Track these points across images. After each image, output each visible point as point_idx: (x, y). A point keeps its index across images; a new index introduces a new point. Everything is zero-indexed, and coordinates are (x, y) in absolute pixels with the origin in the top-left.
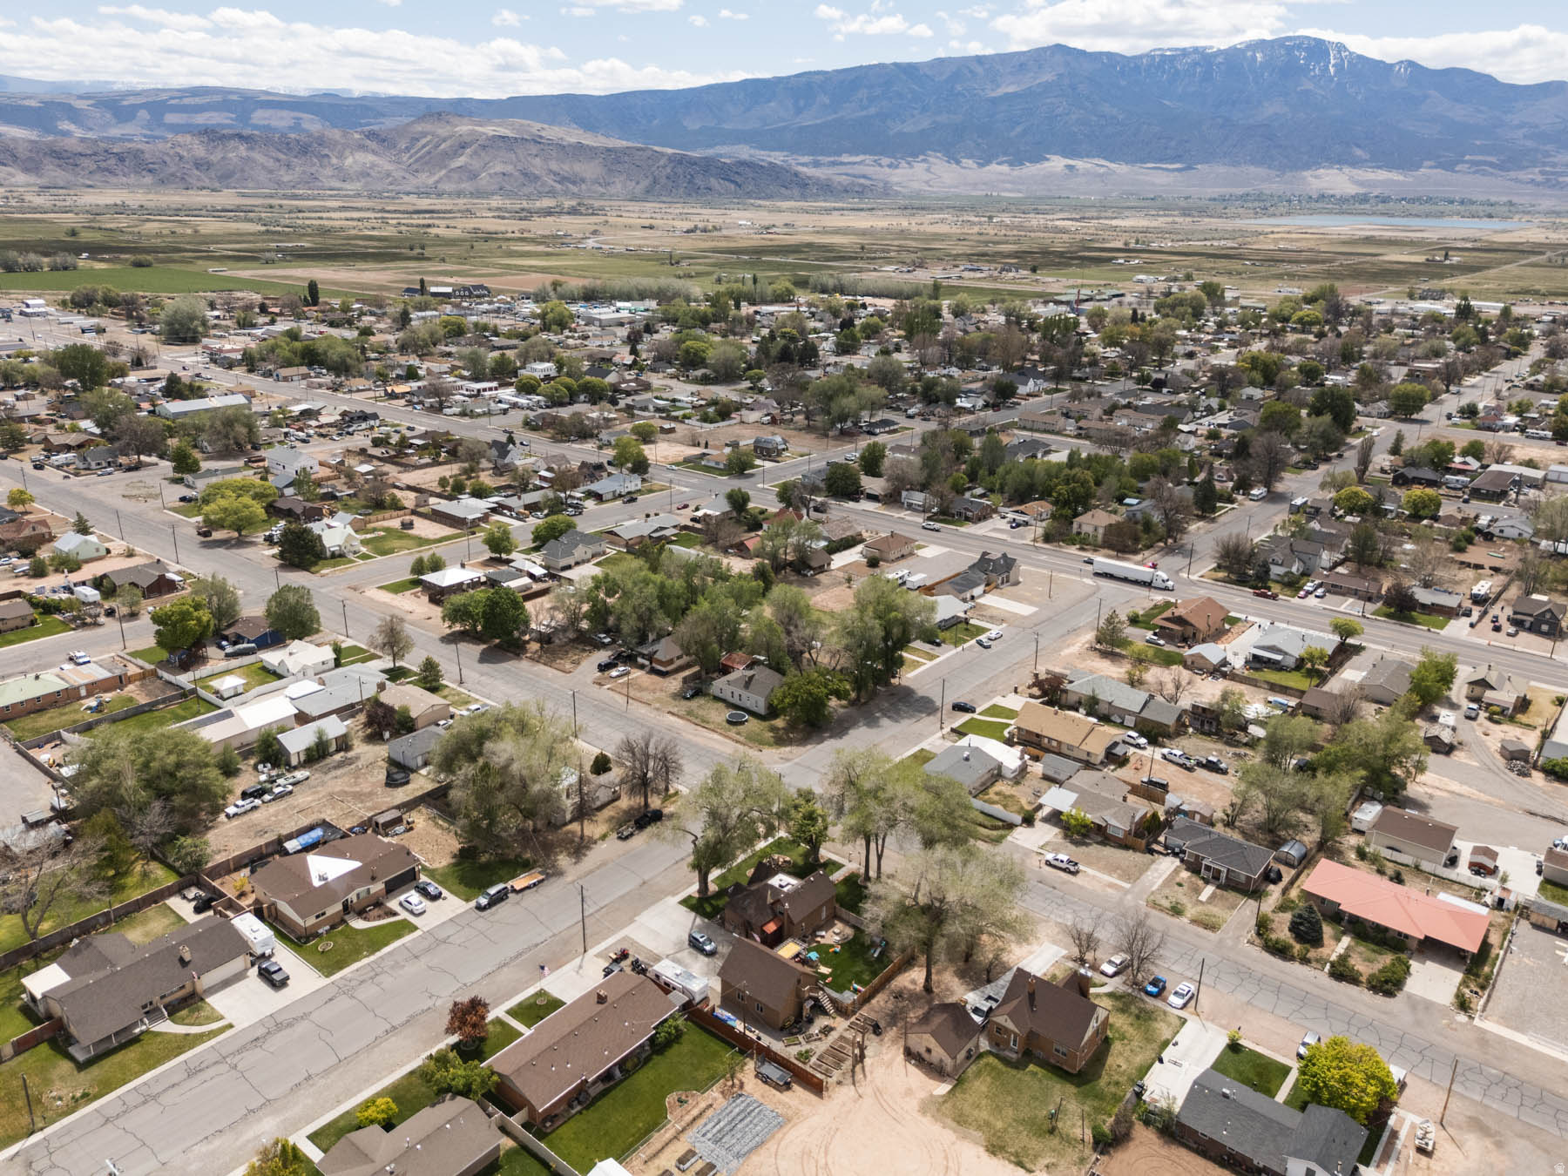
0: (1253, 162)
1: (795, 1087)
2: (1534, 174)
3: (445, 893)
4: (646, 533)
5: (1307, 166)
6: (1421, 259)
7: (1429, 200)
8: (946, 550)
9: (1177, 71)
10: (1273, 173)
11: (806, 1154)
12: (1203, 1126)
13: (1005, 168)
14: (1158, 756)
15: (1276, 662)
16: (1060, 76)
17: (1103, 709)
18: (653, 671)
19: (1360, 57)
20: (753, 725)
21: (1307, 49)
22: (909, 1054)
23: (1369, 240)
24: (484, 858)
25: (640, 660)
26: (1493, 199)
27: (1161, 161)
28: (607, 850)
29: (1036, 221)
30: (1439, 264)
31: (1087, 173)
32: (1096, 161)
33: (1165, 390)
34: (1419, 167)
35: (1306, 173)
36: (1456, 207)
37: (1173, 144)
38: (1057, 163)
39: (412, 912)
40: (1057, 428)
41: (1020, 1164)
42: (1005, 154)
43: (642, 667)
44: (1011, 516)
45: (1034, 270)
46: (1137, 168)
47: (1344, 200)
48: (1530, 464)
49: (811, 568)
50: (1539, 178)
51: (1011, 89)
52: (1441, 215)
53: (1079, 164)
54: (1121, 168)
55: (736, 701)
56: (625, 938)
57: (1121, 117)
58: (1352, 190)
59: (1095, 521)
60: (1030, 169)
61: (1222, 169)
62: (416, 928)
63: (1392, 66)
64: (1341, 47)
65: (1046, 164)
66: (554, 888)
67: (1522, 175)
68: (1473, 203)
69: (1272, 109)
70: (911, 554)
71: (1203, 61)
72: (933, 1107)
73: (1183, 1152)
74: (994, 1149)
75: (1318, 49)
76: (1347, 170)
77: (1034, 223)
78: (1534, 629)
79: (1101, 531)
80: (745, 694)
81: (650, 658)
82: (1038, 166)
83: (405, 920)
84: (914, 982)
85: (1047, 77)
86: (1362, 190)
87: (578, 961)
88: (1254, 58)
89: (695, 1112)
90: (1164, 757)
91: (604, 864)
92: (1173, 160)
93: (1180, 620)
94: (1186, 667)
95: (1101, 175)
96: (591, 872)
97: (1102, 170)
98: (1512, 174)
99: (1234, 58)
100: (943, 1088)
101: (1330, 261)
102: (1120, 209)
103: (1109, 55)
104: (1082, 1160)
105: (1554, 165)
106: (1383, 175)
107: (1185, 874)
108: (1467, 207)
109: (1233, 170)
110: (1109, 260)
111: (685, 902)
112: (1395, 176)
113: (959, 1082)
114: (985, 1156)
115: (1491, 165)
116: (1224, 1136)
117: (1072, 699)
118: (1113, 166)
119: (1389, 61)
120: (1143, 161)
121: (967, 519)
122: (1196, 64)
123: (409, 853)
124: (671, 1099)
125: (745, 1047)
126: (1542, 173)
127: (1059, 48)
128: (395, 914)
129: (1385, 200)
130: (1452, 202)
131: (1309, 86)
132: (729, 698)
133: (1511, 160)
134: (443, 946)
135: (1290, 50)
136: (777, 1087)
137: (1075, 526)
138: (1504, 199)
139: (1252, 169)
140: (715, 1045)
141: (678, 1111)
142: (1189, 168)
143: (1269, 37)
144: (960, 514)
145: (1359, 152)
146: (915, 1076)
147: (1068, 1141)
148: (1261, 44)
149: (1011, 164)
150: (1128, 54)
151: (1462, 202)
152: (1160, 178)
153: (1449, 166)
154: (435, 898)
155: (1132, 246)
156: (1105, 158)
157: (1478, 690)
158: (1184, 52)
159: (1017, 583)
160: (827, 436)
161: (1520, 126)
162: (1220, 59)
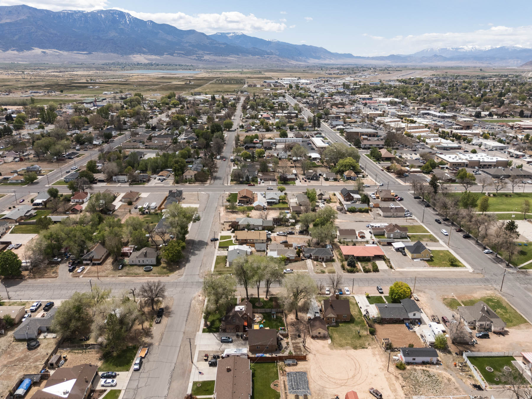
0: (111, 52)
1: (298, 363)
2: (194, 57)
3: (117, 373)
4: (23, 215)
5: (130, 54)
6: (184, 83)
7: (170, 65)
8: (149, 193)
9: (75, 19)
10: (120, 56)
11: (321, 377)
12: (387, 316)
13: (15, 52)
14: (276, 235)
15: (274, 202)
16: (28, 17)
17: (251, 227)
18: (94, 264)
19: (136, 18)
20: (155, 269)
21: (118, 14)
22: (313, 337)
23: (163, 78)
24: (115, 354)
25: (85, 262)
26: (187, 64)
27: (78, 50)
28: (156, 329)
29: (43, 73)
30: (189, 84)
31: (51, 55)
32: (53, 50)
33: (157, 130)
34: (163, 55)
35: (131, 56)
36: (178, 67)
37: (81, 44)
38: (38, 51)
39: (112, 386)
40: (137, 147)
41: (363, 348)
42: (14, 47)
43: (87, 265)
44: (158, 178)
45: (62, 91)
46: (70, 53)
47: (145, 65)
48: (270, 138)
49: (111, 211)
50: (196, 58)
51: (8, 21)
52: (177, 69)
53: (47, 51)
54: (65, 53)
55: (141, 263)
56: (200, 352)
57: (58, 34)
58: (147, 62)
59: (190, 173)
60: (26, 53)
61: (102, 54)
62: (120, 391)
63: (146, 22)
64: (129, 15)
65: (33, 51)
66: (155, 350)
67: (191, 57)
68: (182, 66)
69: (112, 34)
70: (139, 198)
71: (83, 16)
72: (332, 346)
73: (386, 325)
74: (355, 348)
75: (122, 15)
76: (142, 55)
77: (42, 74)
78: (312, 179)
79: (193, 176)
80: (145, 259)
81: (91, 260)
82: (30, 51)
83: (111, 391)
84: (292, 319)
85: (23, 17)
86: (150, 62)
87: (193, 366)
88: (102, 16)
89: (283, 385)
90: (278, 235)
91: (162, 334)
92: (83, 50)
93: (245, 197)
94: (255, 210)
95: (58, 55)
96: (161, 339)
97: (57, 54)
98: (189, 57)
99: (94, 15)
100: (329, 341)
101: (159, 85)
102: (73, 69)
103: (46, 11)
104: (373, 339)
105: (199, 54)
106: (153, 57)
107: (315, 262)
108: (181, 67)
109: (106, 54)
110: (86, 87)
111: (204, 331)
112: (158, 57)
113: (331, 337)
114: (355, 350)
115: (182, 54)
116: (393, 316)
117: (241, 227)
118: (61, 52)
119: (145, 20)
120: (72, 50)
121: (144, 182)
122: (81, 17)
123: (91, 366)
124: (272, 386)
125: (273, 360)
126: (197, 57)
127: (24, 6)
128: (105, 391)
129: (158, 65)
130: (176, 65)
131: (122, 27)
132: (138, 263)
133: (188, 53)
134: (139, 390)
135: (113, 14)
136: (294, 365)
137: (184, 177)
138: (190, 64)
139: (112, 54)
140: (266, 365)
141: (279, 388)
142: (90, 53)
143: (104, 9)
144: (141, 180)
145: (144, 49)
146: (320, 342)
147: (365, 336)
148: (102, 11)
149: (17, 51)
150: (54, 11)
151: (179, 65)
152: (81, 57)
153: (172, 54)
154: (114, 377)
155: (90, 81)
156: (57, 49)
157: (320, 197)
158: (76, 12)
159: (184, 199)
160: (52, 162)
161: (187, 42)
162: (89, 16)
